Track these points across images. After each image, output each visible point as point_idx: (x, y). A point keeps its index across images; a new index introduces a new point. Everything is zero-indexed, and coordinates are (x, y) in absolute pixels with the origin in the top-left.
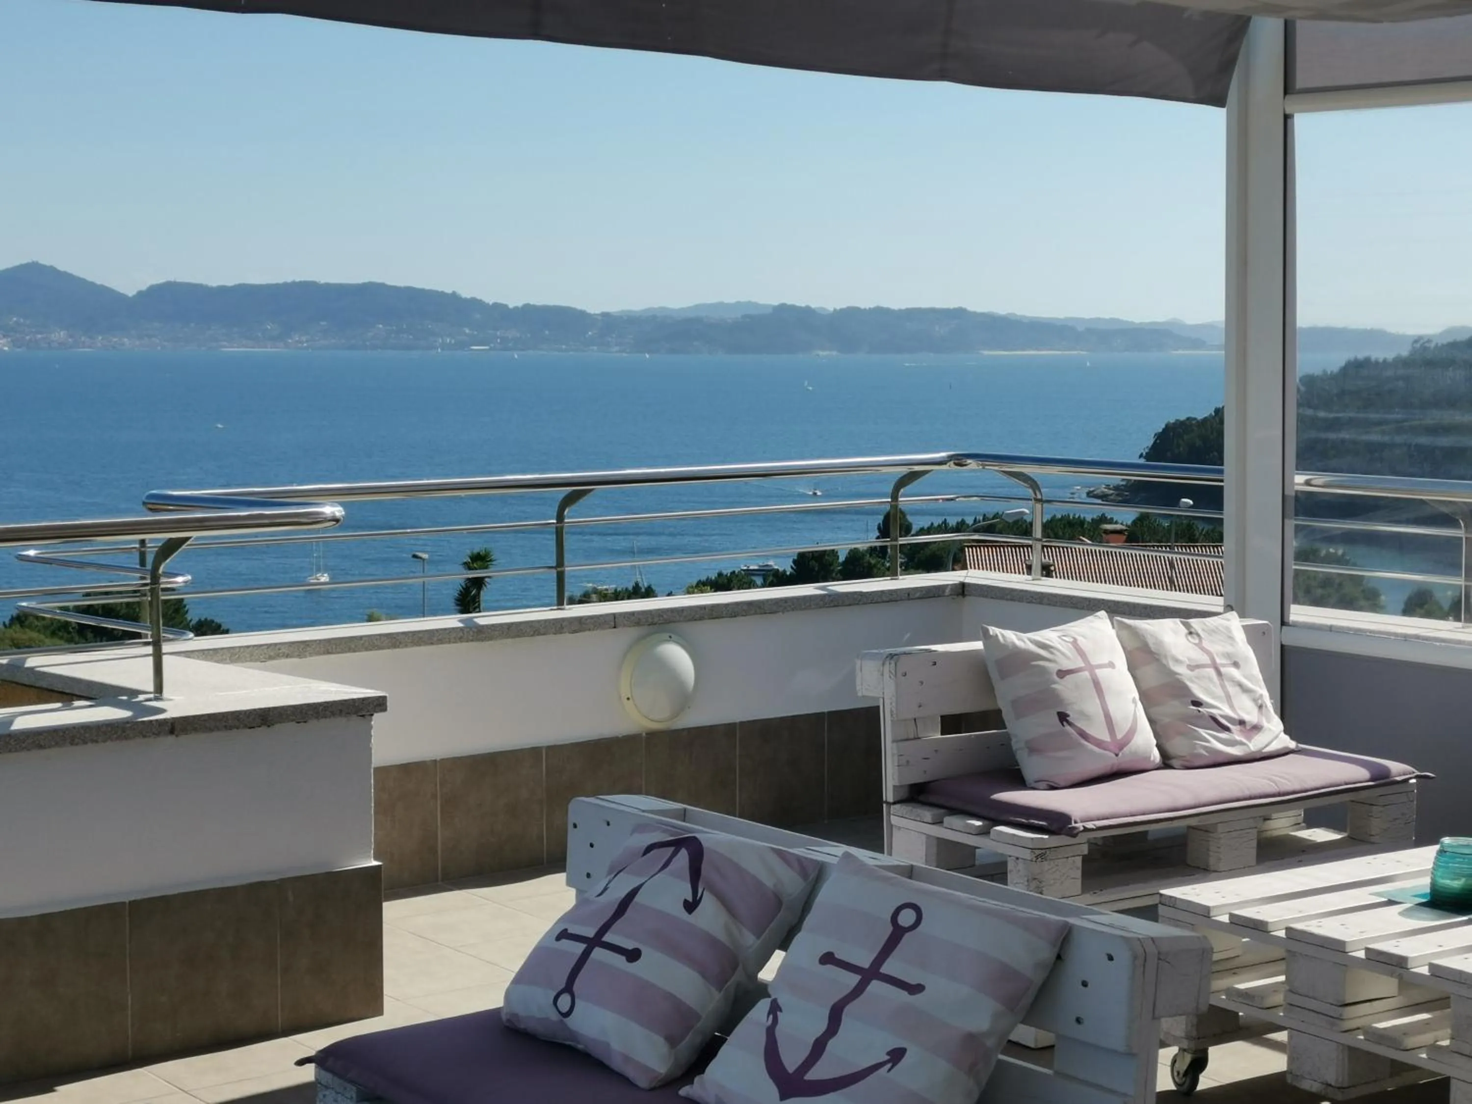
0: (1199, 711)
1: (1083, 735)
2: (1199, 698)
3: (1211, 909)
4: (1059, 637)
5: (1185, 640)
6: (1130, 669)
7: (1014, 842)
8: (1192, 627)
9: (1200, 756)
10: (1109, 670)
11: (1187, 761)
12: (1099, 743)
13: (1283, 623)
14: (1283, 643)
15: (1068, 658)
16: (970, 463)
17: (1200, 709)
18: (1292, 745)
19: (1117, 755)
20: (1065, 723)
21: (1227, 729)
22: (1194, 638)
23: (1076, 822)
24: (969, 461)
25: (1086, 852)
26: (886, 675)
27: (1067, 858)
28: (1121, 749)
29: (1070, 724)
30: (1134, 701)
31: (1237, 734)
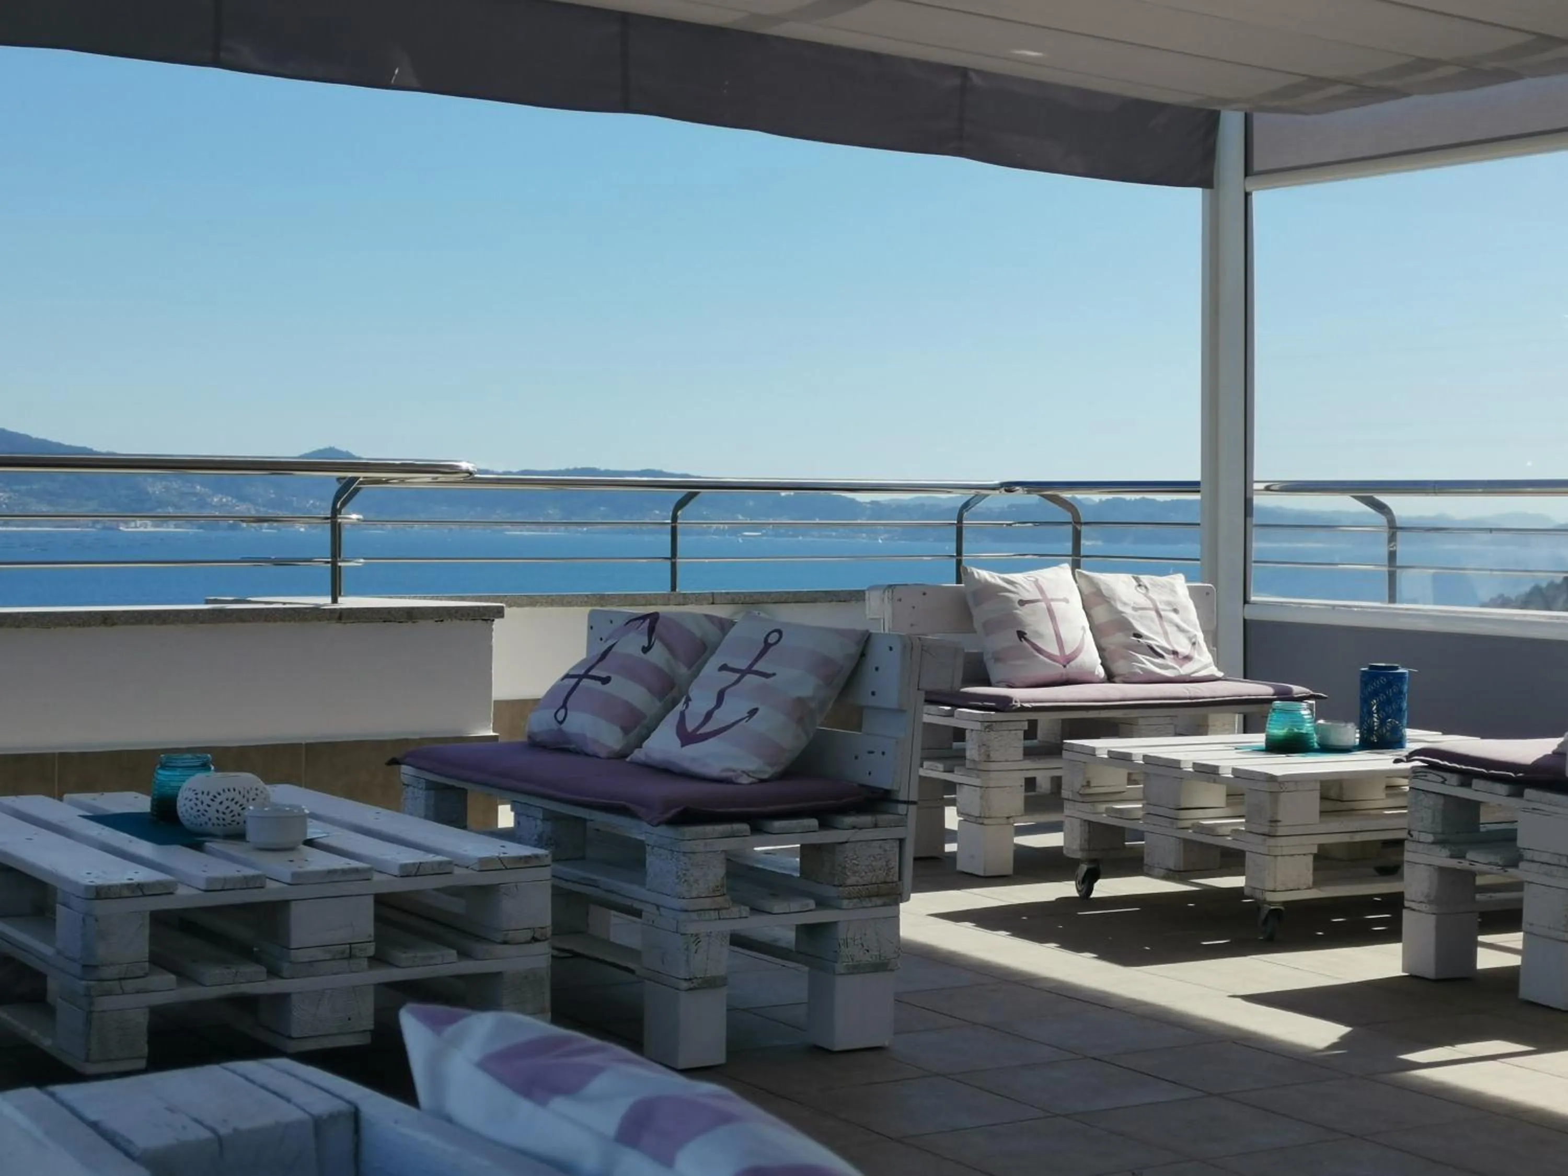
0: (1139, 641)
1: (1039, 650)
2: (1138, 631)
3: (1096, 750)
4: (1024, 578)
5: (1135, 591)
6: (1084, 608)
7: (970, 718)
8: (1141, 581)
9: (1135, 674)
10: (1064, 604)
11: (1127, 678)
12: (1050, 656)
13: (1246, 602)
14: (1246, 618)
15: (1028, 591)
16: (1018, 490)
17: (1139, 639)
18: (1220, 674)
19: (1065, 666)
20: (1023, 639)
21: (1162, 656)
22: (1141, 589)
23: (1016, 702)
24: (1017, 488)
25: (1026, 728)
26: (886, 599)
27: (1010, 730)
28: (1068, 663)
29: (1025, 639)
30: (1083, 628)
31: (1169, 660)
